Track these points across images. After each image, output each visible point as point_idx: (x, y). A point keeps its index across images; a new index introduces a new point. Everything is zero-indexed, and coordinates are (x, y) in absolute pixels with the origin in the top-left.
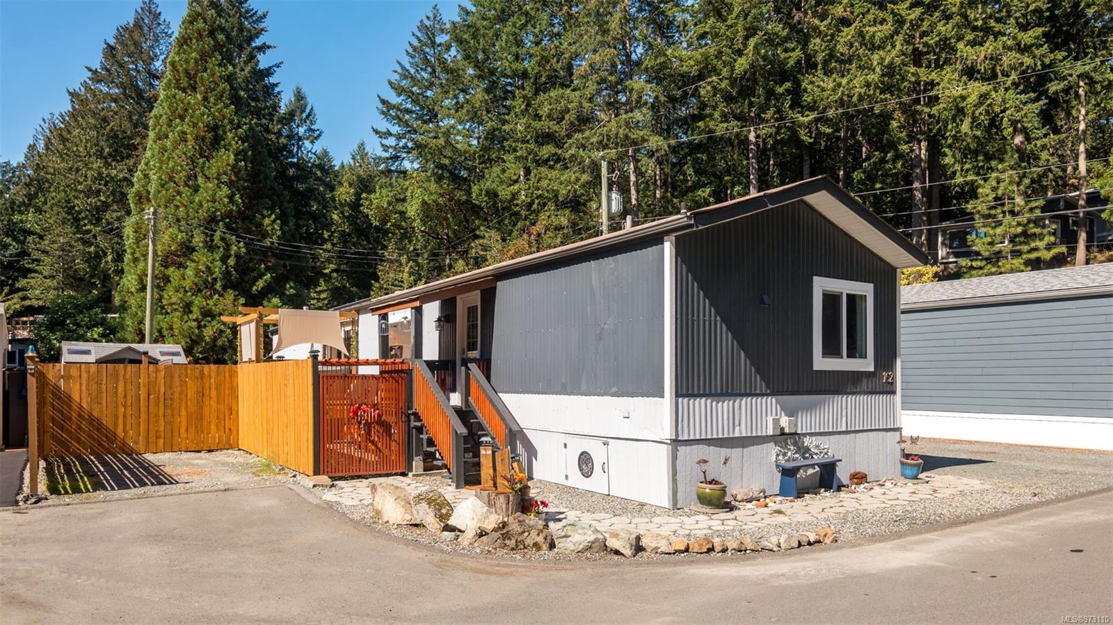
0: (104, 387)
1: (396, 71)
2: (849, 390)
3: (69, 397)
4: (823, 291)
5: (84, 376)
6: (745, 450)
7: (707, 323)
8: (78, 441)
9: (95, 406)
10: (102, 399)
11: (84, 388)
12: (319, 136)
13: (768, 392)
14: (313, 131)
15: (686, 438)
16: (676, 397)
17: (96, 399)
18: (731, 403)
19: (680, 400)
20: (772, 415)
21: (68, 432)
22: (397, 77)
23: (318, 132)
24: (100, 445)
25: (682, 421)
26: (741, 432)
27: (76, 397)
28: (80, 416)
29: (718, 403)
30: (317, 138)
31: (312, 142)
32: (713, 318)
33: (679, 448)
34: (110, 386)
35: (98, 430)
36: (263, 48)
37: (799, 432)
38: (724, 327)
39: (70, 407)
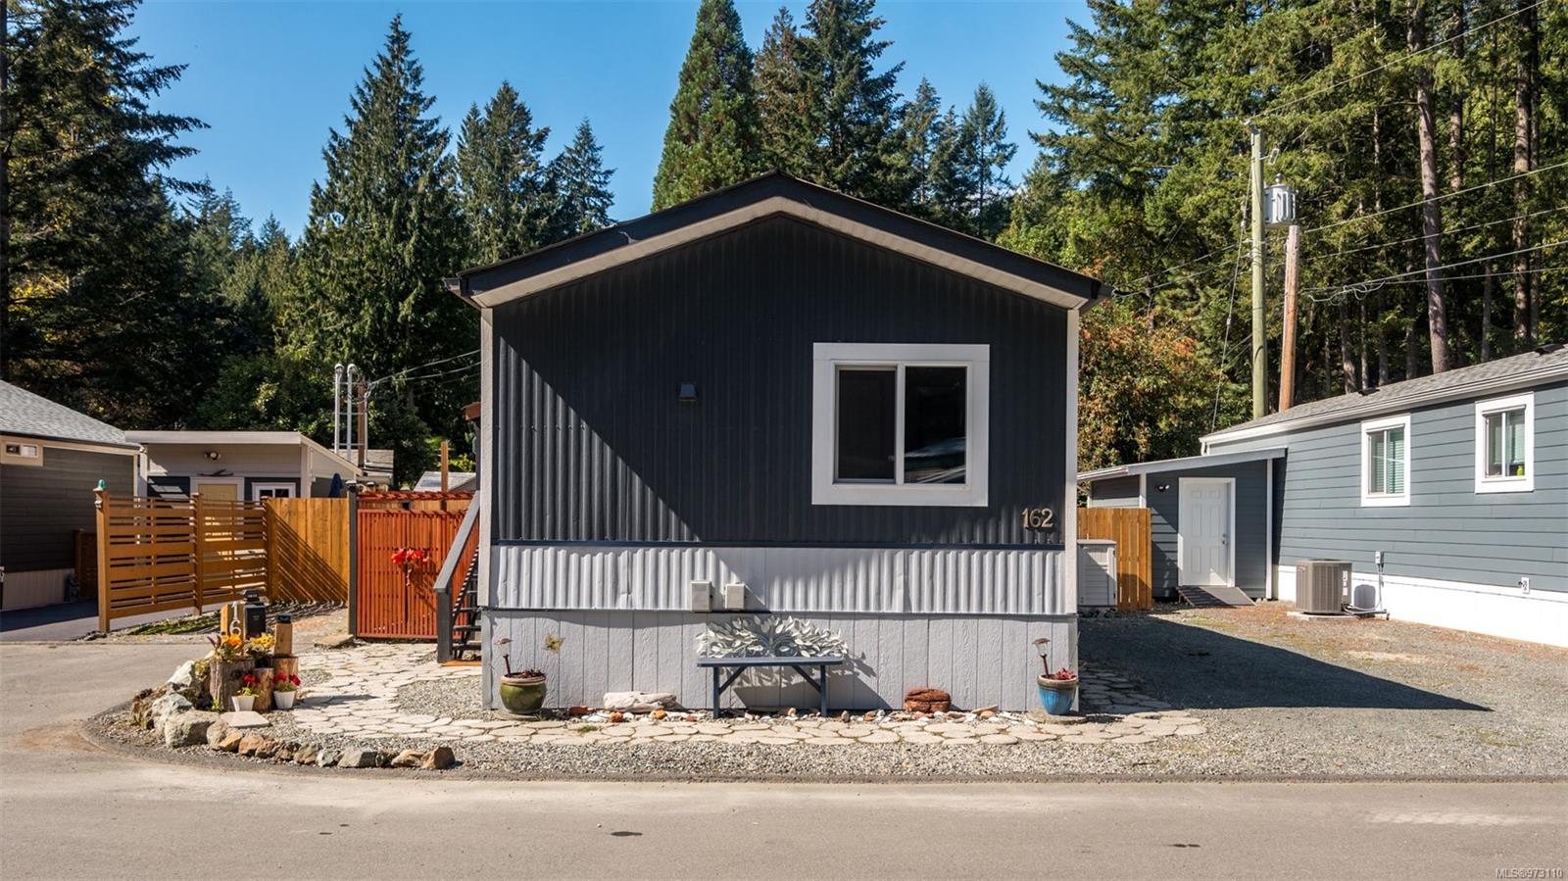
0: (329, 524)
1: (1072, 37)
2: (924, 542)
3: (296, 536)
4: (836, 366)
5: (310, 511)
6: (638, 632)
7: (560, 434)
8: (304, 584)
9: (320, 546)
10: (326, 537)
11: (309, 525)
12: (1013, 152)
13: (697, 540)
14: (1004, 147)
15: (511, 605)
16: (492, 544)
17: (320, 537)
18: (610, 557)
19: (503, 549)
20: (693, 577)
21: (294, 573)
22: (1074, 44)
23: (1009, 150)
24: (325, 589)
25: (505, 580)
26: (630, 602)
27: (302, 535)
28: (306, 556)
29: (581, 556)
30: (1007, 158)
31: (1001, 166)
32: (572, 425)
33: (496, 620)
34: (335, 522)
35: (323, 572)
36: (877, 49)
37: (775, 608)
38: (596, 438)
39: (297, 546)
